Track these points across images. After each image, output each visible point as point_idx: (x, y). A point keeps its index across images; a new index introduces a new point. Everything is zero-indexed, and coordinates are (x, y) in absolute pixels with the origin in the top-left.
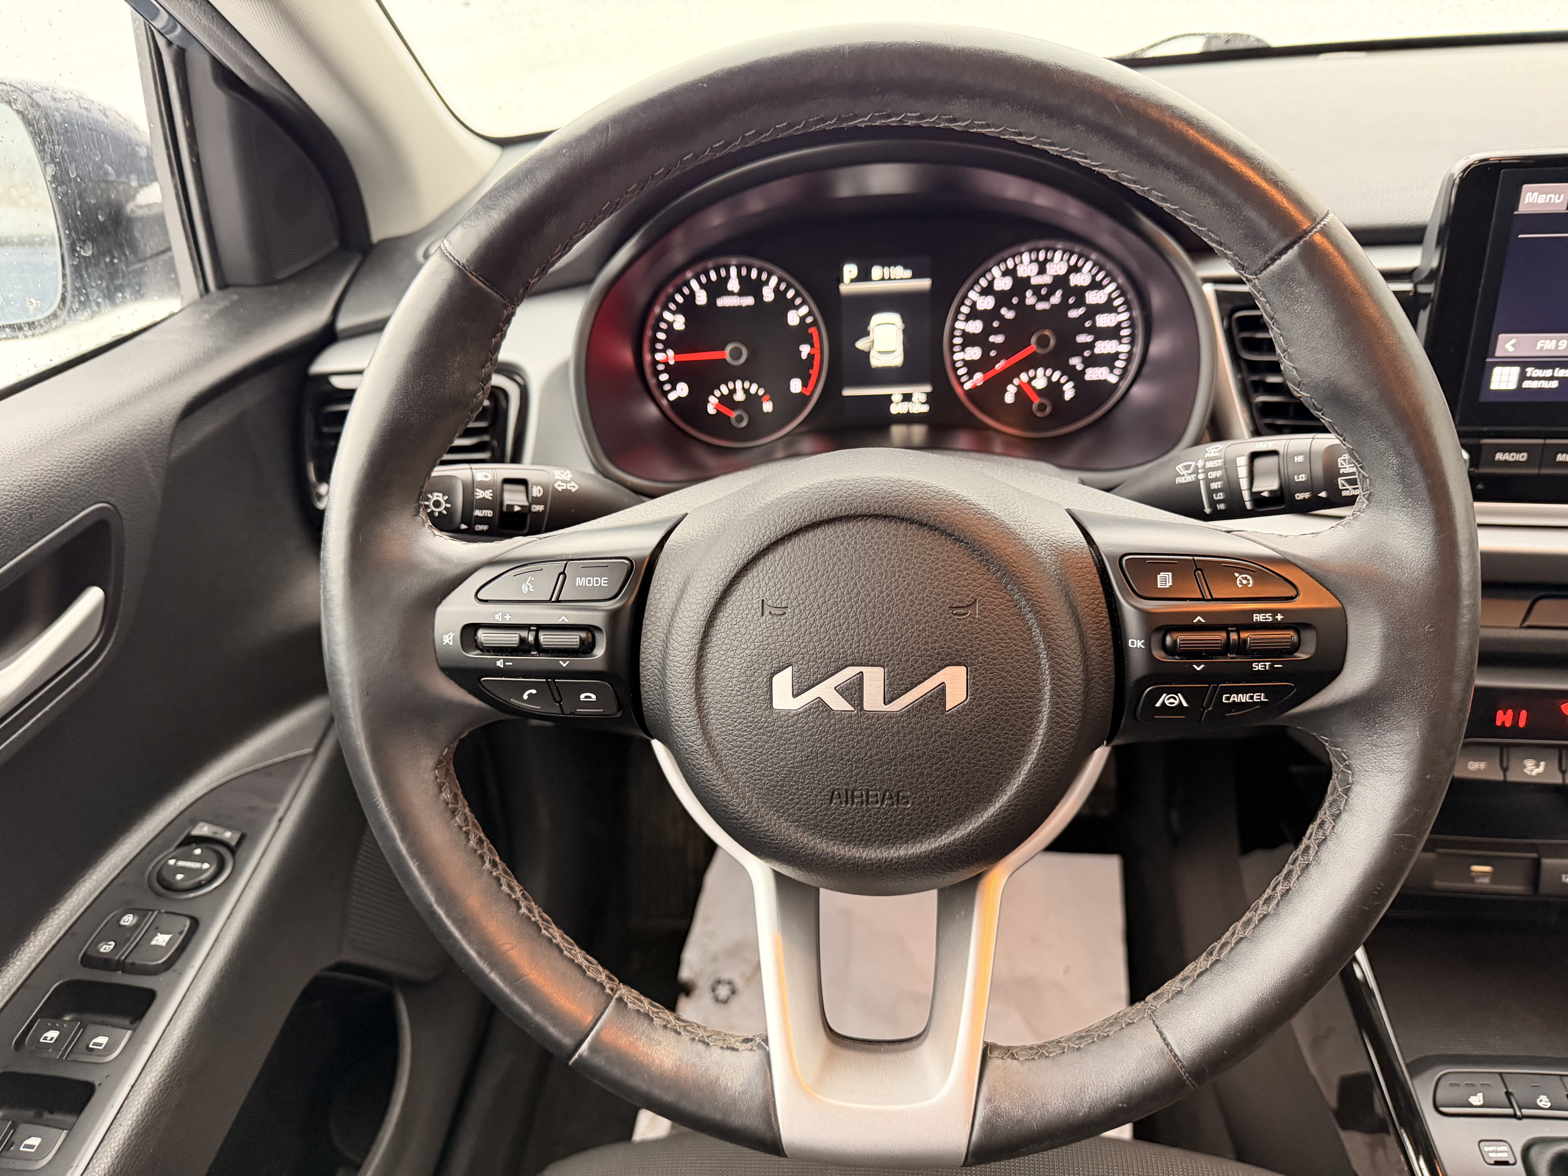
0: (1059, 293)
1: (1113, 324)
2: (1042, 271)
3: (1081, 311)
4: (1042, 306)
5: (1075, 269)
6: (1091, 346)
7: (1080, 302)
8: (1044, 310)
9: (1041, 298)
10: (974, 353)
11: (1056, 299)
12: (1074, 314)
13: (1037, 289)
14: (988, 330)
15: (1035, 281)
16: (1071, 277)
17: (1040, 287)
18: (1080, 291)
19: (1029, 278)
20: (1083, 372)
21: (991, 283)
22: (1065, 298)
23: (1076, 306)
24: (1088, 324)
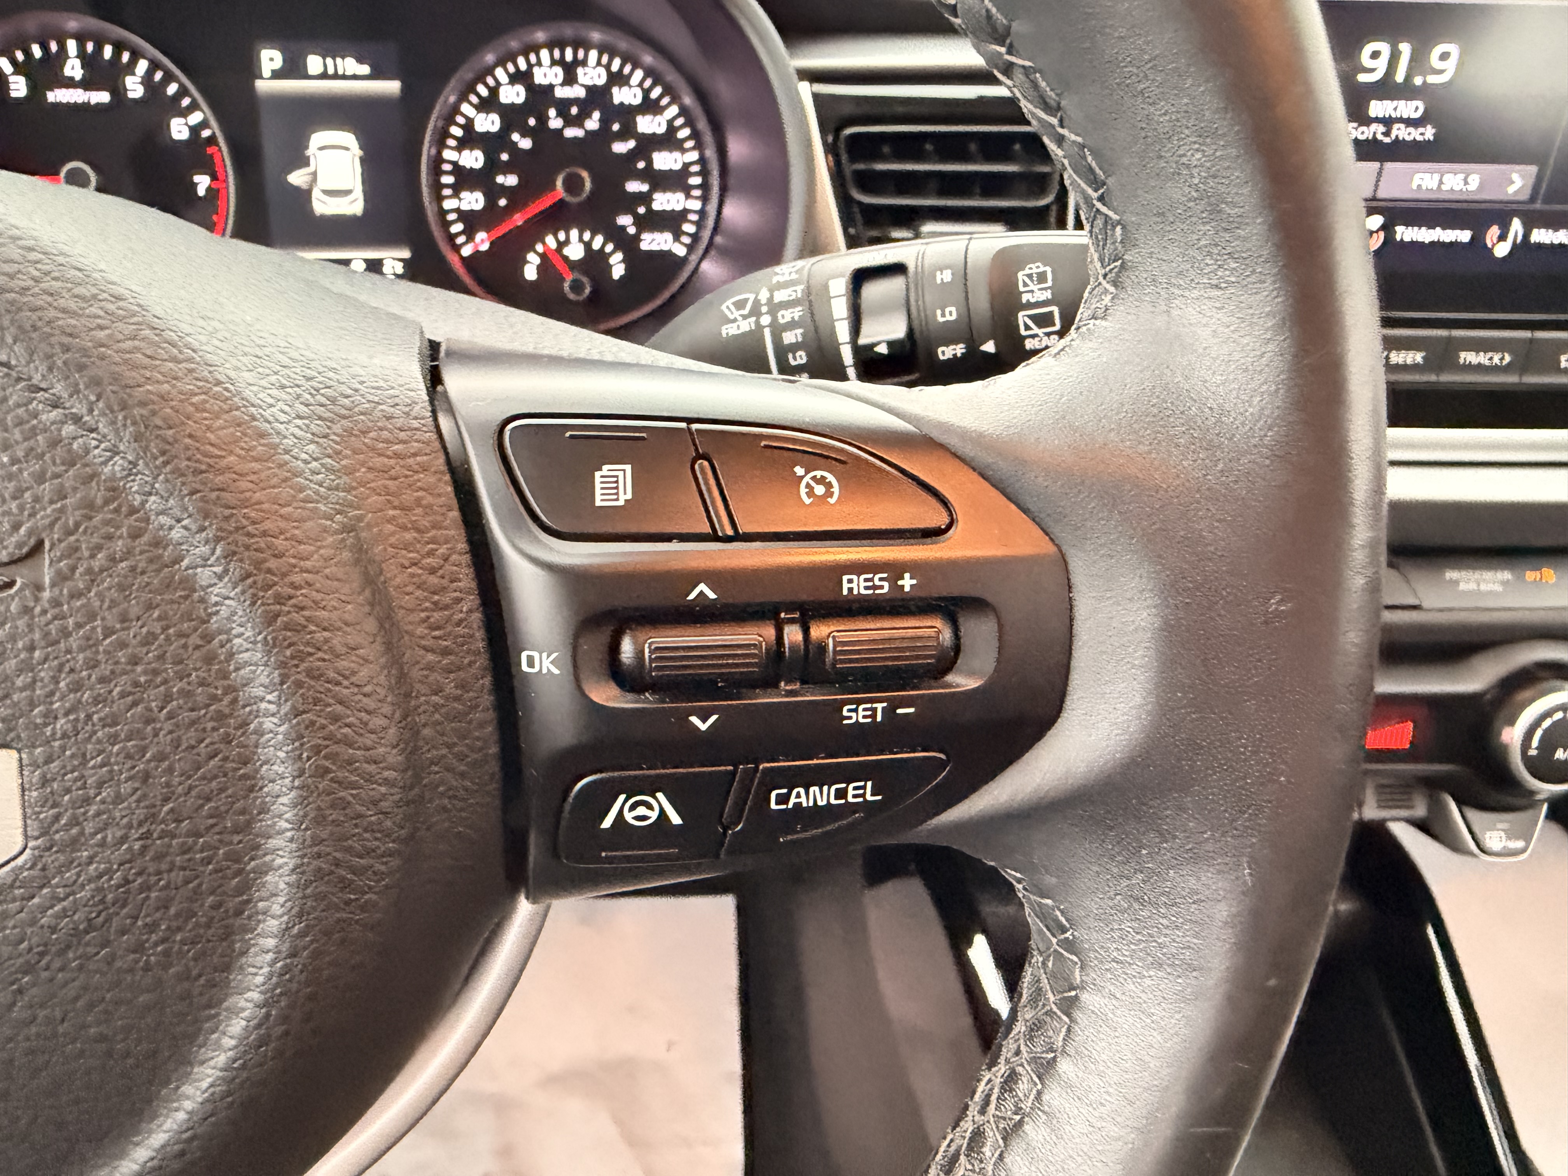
0: (596, 115)
1: (678, 167)
2: (570, 79)
3: (631, 144)
4: (571, 133)
5: (618, 79)
6: (645, 198)
7: (629, 131)
8: (576, 138)
9: (570, 121)
10: (473, 201)
11: (593, 123)
12: (620, 148)
13: (563, 106)
14: (492, 166)
15: (561, 93)
16: (615, 90)
17: (568, 102)
18: (628, 113)
19: (551, 87)
20: (637, 238)
21: (494, 91)
22: (605, 122)
23: (623, 136)
24: (641, 165)
